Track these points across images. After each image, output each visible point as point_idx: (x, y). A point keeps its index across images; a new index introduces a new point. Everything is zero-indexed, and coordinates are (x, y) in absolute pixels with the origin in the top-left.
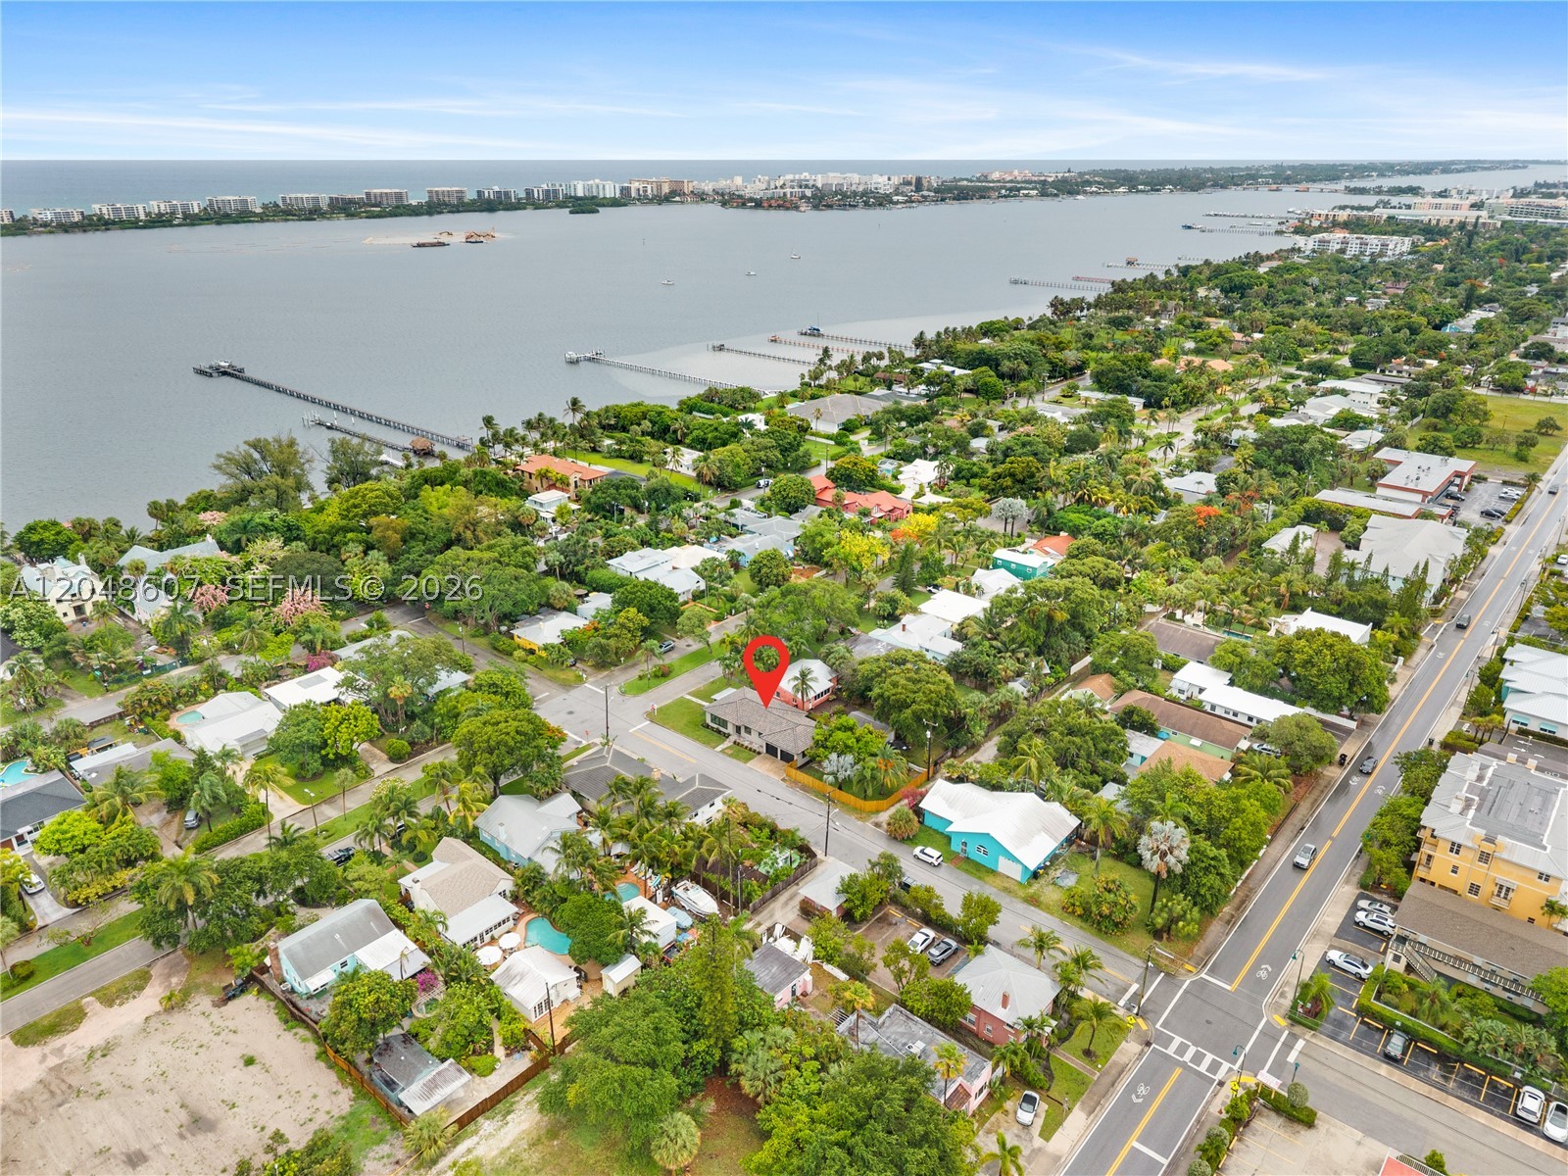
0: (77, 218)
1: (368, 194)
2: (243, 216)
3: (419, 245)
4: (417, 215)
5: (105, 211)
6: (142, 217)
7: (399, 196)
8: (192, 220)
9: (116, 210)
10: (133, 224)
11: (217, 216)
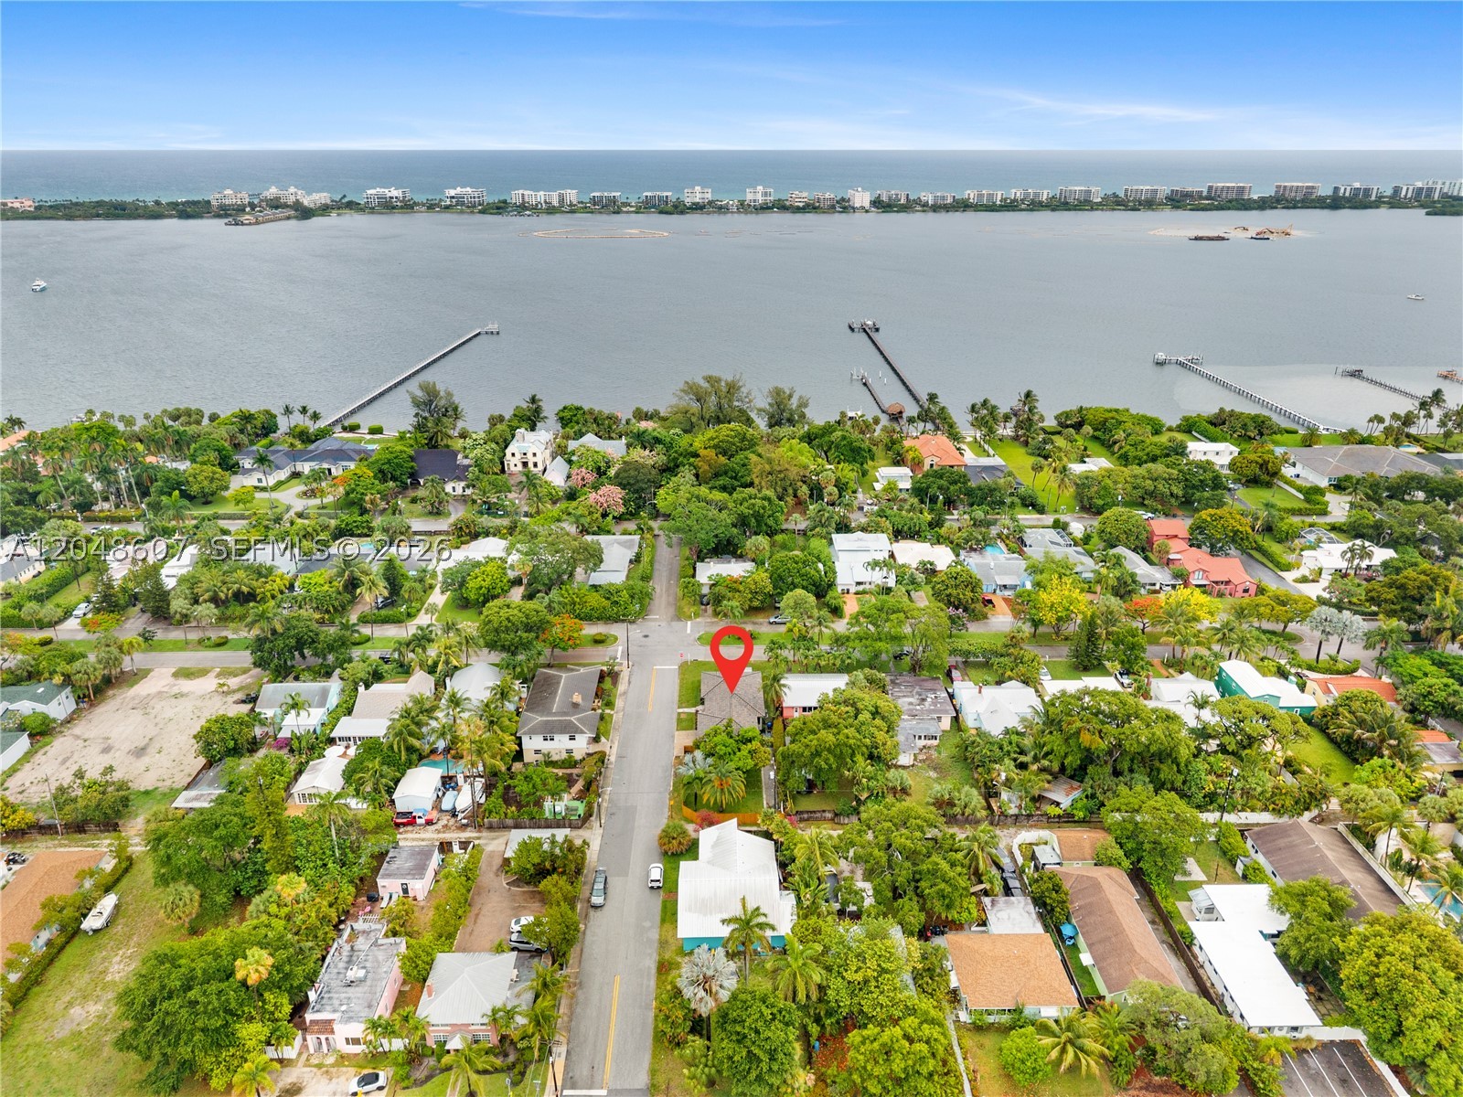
0: (949, 201)
1: (1210, 188)
2: (1084, 204)
3: (1196, 239)
4: (1246, 209)
5: (972, 197)
6: (998, 203)
7: (1241, 190)
8: (1035, 205)
9: (981, 196)
10: (992, 208)
11: (1060, 204)
